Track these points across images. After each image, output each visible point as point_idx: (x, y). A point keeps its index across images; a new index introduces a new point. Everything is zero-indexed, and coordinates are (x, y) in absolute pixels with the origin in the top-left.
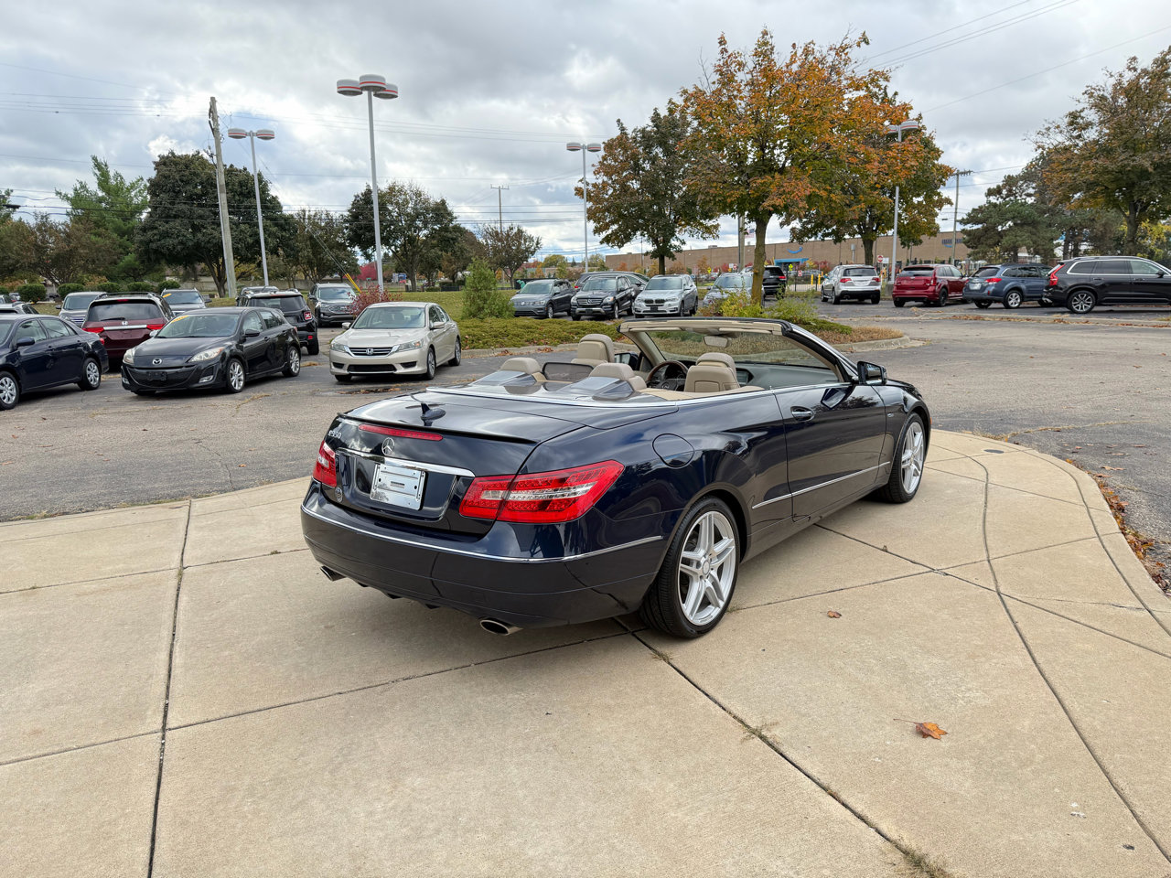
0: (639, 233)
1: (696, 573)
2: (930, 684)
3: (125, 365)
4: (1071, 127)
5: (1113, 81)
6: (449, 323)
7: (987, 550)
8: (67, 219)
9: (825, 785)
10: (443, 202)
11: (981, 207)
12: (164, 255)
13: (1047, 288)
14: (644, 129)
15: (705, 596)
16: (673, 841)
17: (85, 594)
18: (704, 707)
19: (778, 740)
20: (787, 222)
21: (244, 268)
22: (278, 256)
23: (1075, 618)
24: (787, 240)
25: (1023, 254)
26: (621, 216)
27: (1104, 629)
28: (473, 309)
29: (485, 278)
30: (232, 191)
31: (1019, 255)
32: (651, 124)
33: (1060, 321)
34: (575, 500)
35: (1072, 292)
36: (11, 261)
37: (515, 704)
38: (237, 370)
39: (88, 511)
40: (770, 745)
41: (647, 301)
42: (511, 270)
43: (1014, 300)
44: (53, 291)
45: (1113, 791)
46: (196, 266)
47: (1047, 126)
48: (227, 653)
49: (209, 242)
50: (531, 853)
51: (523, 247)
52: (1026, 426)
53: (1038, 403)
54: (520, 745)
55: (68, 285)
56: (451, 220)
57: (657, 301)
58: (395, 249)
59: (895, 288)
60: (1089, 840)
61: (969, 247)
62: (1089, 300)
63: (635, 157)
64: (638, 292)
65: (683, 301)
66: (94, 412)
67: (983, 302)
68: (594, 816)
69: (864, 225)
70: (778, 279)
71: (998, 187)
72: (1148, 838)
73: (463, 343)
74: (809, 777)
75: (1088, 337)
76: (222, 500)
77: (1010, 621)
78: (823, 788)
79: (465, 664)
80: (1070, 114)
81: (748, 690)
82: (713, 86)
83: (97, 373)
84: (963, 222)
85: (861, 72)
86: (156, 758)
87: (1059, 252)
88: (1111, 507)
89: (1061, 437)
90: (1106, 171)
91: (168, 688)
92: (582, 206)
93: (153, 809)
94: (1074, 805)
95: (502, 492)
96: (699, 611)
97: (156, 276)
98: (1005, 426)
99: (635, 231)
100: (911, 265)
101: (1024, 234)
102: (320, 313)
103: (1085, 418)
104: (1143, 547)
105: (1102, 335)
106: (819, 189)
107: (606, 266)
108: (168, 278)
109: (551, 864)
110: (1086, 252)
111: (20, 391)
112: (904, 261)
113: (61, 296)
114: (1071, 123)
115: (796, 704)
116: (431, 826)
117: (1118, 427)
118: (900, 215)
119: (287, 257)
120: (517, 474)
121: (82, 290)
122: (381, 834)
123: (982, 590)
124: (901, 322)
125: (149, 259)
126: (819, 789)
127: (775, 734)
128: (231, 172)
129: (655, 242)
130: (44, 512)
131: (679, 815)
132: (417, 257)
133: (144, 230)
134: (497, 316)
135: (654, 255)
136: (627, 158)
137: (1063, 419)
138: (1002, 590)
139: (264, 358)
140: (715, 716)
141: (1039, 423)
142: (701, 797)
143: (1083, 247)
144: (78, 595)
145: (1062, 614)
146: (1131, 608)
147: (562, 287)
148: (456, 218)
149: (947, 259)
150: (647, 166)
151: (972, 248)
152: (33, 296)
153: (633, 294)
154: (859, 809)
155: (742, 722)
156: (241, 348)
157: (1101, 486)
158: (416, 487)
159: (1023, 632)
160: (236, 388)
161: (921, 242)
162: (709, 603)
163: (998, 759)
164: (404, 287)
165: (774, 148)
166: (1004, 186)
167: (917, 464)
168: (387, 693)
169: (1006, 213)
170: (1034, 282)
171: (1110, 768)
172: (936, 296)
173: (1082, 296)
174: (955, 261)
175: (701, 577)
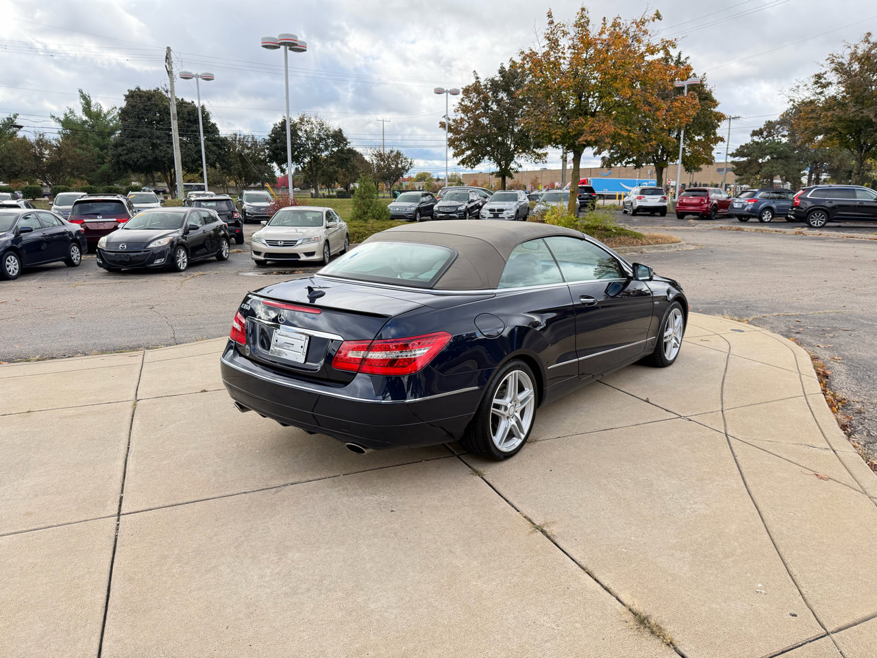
0: (486, 158)
1: (504, 415)
2: (668, 498)
3: (99, 249)
4: (816, 86)
5: (849, 51)
6: (340, 223)
7: (722, 403)
8: (58, 136)
9: (584, 566)
10: (340, 131)
11: (746, 145)
12: (130, 166)
13: (792, 208)
14: (493, 79)
15: (511, 430)
16: (473, 601)
17: (66, 417)
18: (504, 509)
19: (554, 533)
20: (599, 152)
21: (190, 176)
22: (215, 168)
23: (779, 454)
24: (599, 166)
25: (777, 181)
26: (474, 144)
27: (799, 462)
28: (360, 212)
29: (370, 190)
30: (182, 118)
31: (774, 181)
32: (499, 75)
33: (800, 233)
34: (415, 359)
35: (810, 212)
36: (17, 168)
37: (369, 504)
38: (182, 255)
39: (69, 357)
40: (548, 537)
41: (490, 210)
42: (390, 183)
43: (767, 217)
44: (47, 190)
45: (788, 576)
46: (155, 175)
47: (797, 84)
48: (165, 462)
49: (164, 157)
50: (372, 606)
51: (400, 166)
52: (764, 312)
53: (776, 295)
54: (371, 532)
55: (58, 187)
56: (346, 144)
57: (498, 210)
58: (303, 165)
59: (678, 205)
60: (766, 609)
61: (736, 174)
62: (823, 218)
63: (486, 99)
64: (484, 203)
65: (518, 211)
66: (76, 283)
67: (743, 217)
68: (419, 582)
69: (657, 156)
70: (591, 195)
71: (761, 129)
72: (808, 609)
73: (351, 238)
74: (573, 560)
75: (820, 246)
76: (167, 351)
77: (732, 455)
78: (583, 569)
79: (335, 474)
80: (816, 76)
81: (537, 498)
82: (543, 49)
83: (79, 254)
84: (733, 155)
85: (656, 41)
86: (113, 535)
87: (804, 180)
88: (818, 374)
89: (790, 321)
90: (840, 119)
91: (123, 485)
92: (444, 136)
93: (109, 569)
94: (760, 585)
95: (363, 352)
96: (506, 441)
97: (124, 181)
98: (749, 312)
99: (484, 155)
100: (692, 188)
101: (779, 166)
102: (245, 213)
103: (809, 308)
104: (837, 404)
105: (831, 245)
106: (621, 129)
107: (462, 181)
108: (133, 183)
109: (386, 614)
110: (825, 181)
111: (22, 266)
112: (688, 184)
113: (53, 195)
114: (816, 83)
115: (570, 509)
116: (304, 586)
117: (831, 315)
118: (684, 149)
119: (222, 169)
120: (374, 340)
121: (69, 191)
122: (268, 591)
123: (714, 432)
124: (681, 230)
125: (120, 169)
126: (580, 569)
127: (552, 530)
128: (181, 104)
129: (500, 164)
130: (38, 357)
131: (479, 583)
132: (320, 172)
133: (116, 146)
134: (377, 219)
135: (498, 174)
136: (480, 100)
137: (793, 308)
138: (729, 433)
139: (203, 246)
140: (511, 515)
141: (774, 310)
142: (496, 572)
143: (824, 176)
144: (61, 418)
145: (770, 451)
146: (821, 448)
147: (427, 197)
148: (349, 143)
149: (720, 183)
150: (495, 107)
151: (739, 175)
152: (32, 195)
153: (481, 204)
154: (606, 584)
155: (530, 520)
156: (185, 238)
157: (814, 359)
158: (302, 347)
159: (740, 463)
160: (182, 268)
161: (701, 169)
162: (514, 436)
163: (710, 551)
164: (310, 194)
165: (588, 97)
166: (765, 129)
167: (676, 339)
168: (279, 493)
169: (765, 149)
170: (783, 203)
171: (788, 561)
172: (709, 212)
173: (818, 215)
174: (726, 185)
175: (508, 417)
